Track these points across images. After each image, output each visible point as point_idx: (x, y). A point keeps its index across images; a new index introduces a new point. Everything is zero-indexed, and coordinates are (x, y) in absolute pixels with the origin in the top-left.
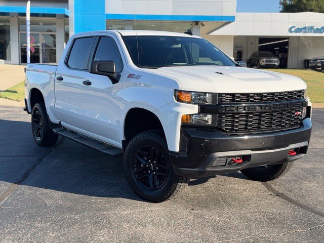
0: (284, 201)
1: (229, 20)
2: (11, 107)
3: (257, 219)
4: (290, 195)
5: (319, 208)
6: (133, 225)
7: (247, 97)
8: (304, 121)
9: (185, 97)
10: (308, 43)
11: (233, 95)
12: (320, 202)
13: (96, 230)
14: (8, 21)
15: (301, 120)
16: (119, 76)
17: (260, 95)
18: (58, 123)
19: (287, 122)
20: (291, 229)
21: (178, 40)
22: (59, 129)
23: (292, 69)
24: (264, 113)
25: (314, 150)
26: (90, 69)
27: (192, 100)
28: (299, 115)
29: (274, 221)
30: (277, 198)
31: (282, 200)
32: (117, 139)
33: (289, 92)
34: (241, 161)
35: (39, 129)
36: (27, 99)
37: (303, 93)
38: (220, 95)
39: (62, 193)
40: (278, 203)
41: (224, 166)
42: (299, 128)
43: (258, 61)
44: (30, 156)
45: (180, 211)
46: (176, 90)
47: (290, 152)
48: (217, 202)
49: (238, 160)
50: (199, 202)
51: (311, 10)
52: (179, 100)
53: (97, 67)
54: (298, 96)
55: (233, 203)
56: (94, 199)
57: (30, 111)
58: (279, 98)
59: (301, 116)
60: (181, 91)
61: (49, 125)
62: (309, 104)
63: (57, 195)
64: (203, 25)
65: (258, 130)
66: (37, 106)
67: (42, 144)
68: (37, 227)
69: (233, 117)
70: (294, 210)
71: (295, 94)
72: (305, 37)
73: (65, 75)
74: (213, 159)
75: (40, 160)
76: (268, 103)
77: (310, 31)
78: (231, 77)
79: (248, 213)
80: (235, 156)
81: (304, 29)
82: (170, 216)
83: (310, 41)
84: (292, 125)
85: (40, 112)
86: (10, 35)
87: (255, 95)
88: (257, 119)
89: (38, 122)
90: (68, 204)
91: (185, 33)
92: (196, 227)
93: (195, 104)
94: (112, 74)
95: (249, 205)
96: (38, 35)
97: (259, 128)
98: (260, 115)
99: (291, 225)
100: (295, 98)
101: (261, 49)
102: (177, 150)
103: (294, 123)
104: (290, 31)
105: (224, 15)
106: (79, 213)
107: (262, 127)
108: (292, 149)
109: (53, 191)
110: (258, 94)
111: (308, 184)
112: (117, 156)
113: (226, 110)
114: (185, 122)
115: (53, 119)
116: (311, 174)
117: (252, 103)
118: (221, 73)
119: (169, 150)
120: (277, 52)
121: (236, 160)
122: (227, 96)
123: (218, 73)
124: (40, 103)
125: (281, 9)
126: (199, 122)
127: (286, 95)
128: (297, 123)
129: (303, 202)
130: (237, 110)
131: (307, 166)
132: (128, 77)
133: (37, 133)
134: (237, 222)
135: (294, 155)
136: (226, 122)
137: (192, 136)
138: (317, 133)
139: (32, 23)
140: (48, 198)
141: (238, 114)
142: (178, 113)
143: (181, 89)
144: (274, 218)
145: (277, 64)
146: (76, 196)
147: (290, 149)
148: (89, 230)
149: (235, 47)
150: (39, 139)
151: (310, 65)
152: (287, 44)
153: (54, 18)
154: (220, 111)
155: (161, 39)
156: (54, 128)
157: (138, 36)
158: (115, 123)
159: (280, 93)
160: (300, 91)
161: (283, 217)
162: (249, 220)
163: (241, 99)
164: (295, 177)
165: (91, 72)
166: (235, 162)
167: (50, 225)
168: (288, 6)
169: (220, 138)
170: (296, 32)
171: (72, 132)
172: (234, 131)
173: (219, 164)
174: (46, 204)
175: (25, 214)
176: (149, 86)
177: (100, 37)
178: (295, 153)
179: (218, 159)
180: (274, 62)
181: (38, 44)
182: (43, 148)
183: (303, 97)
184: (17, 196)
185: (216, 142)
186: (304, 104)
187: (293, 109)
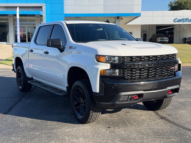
0: (166, 121)
1: (137, 16)
2: (8, 69)
3: (147, 133)
4: (170, 118)
5: (187, 125)
6: (71, 138)
7: (140, 58)
8: (176, 73)
9: (102, 59)
10: (186, 28)
11: (131, 57)
12: (188, 122)
13: (48, 141)
14: (8, 20)
15: (175, 72)
16: (64, 48)
17: (148, 57)
18: (31, 77)
19: (166, 73)
20: (168, 139)
21: (100, 26)
22: (31, 81)
23: (176, 43)
24: (151, 68)
25: (186, 91)
26: (46, 44)
27: (106, 61)
28: (173, 69)
29: (158, 134)
30: (161, 120)
31: (164, 121)
32: (64, 86)
33: (166, 55)
34: (137, 97)
35: (21, 81)
36: (14, 63)
37: (176, 56)
38: (123, 57)
39: (31, 119)
40: (162, 123)
41: (127, 101)
42: (174, 77)
43: (156, 39)
44: (14, 98)
45: (101, 129)
46: (96, 55)
47: (168, 92)
48: (124, 123)
49: (135, 97)
50: (113, 123)
51: (187, 9)
52: (98, 61)
53: (50, 43)
54: (172, 58)
55: (134, 123)
56: (49, 122)
57: (15, 71)
58: (160, 59)
59: (175, 70)
60: (99, 56)
61: (27, 79)
62: (180, 62)
63: (27, 120)
64: (122, 19)
65: (147, 78)
66: (19, 68)
67: (23, 90)
68: (12, 140)
69: (132, 71)
70: (171, 127)
71: (170, 56)
72: (184, 25)
73: (34, 49)
74: (120, 96)
75: (20, 100)
76: (153, 62)
77: (186, 21)
78: (130, 46)
79: (142, 129)
80: (134, 95)
81: (183, 20)
82: (94, 132)
83: (187, 27)
84: (169, 75)
85: (21, 71)
86: (9, 27)
87: (145, 57)
88: (147, 72)
89: (20, 77)
90: (33, 126)
91: (105, 22)
92: (110, 139)
93: (108, 63)
94: (59, 47)
95: (143, 124)
96: (25, 27)
97: (148, 77)
98: (148, 69)
99: (168, 136)
100: (170, 59)
101: (157, 32)
102: (98, 91)
103: (170, 74)
104: (174, 21)
105: (134, 12)
106: (39, 131)
107: (150, 77)
108: (169, 90)
109: (25, 118)
110: (147, 56)
111: (181, 111)
112: (64, 96)
113: (127, 67)
114: (103, 74)
115: (28, 75)
116: (183, 105)
117: (144, 62)
118: (124, 45)
119: (93, 91)
120: (167, 34)
121: (134, 97)
122: (127, 58)
123: (122, 44)
124: (21, 66)
125: (169, 9)
126: (111, 74)
127: (165, 57)
128: (172, 74)
129: (177, 122)
130: (134, 67)
131: (181, 100)
132: (69, 48)
133: (19, 84)
134: (135, 135)
135: (171, 94)
136: (127, 74)
137: (107, 83)
138: (189, 80)
139: (20, 20)
140: (22, 122)
141: (135, 69)
142: (98, 69)
143: (99, 54)
144: (158, 132)
145: (167, 41)
146: (39, 121)
147: (168, 90)
148: (44, 141)
149: (142, 31)
150: (20, 87)
151: (187, 41)
152: (173, 29)
153: (34, 17)
154: (123, 67)
155: (90, 25)
156: (28, 80)
157: (75, 24)
158: (62, 77)
159: (161, 56)
160: (173, 55)
161: (164, 131)
162: (143, 134)
163: (136, 60)
164: (173, 107)
165: (47, 46)
166: (134, 98)
167: (20, 139)
168: (174, 7)
169: (124, 84)
170: (178, 22)
171: (40, 83)
172: (133, 79)
173: (124, 100)
174: (20, 126)
175: (6, 132)
176: (81, 53)
177: (54, 25)
178: (171, 92)
179: (123, 97)
180: (165, 40)
181: (25, 33)
182: (23, 93)
183: (175, 58)
184: (3, 121)
185: (121, 86)
186: (176, 62)
187: (170, 66)
